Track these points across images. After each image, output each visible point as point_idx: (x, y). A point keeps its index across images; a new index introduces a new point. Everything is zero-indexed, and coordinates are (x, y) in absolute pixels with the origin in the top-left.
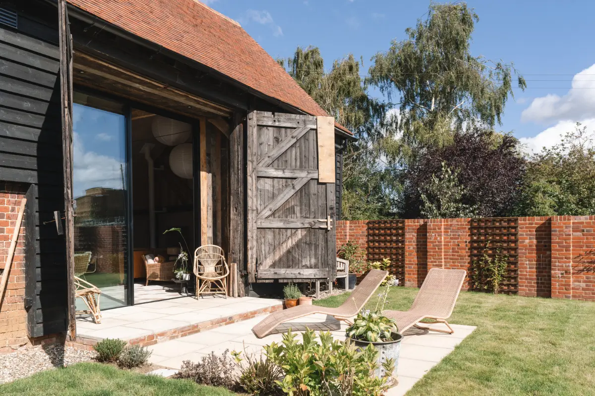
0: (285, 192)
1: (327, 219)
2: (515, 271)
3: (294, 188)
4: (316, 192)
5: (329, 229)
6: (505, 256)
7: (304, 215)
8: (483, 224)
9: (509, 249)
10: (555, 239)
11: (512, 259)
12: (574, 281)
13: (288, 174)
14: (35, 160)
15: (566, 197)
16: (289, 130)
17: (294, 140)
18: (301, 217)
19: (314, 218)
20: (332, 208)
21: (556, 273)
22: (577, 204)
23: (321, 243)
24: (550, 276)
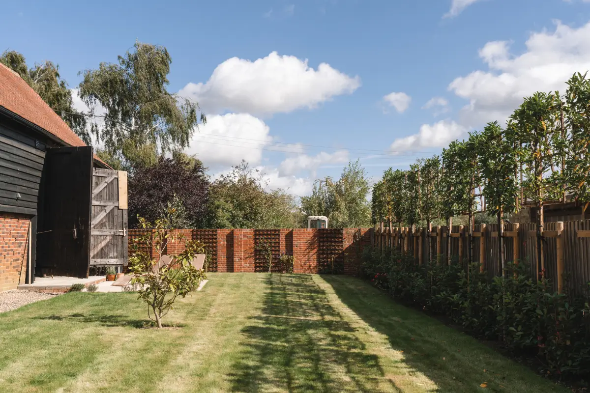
0: (101, 214)
1: (123, 229)
2: (216, 259)
3: (105, 212)
4: (117, 214)
5: (125, 235)
6: (211, 251)
7: (110, 227)
8: (199, 233)
9: (212, 247)
10: (235, 241)
11: (214, 253)
12: (244, 263)
13: (102, 204)
14: (36, 204)
15: (237, 212)
16: (103, 178)
17: (106, 184)
18: (109, 228)
19: (116, 229)
20: (125, 224)
21: (236, 259)
22: (243, 218)
23: (120, 243)
24: (233, 261)
